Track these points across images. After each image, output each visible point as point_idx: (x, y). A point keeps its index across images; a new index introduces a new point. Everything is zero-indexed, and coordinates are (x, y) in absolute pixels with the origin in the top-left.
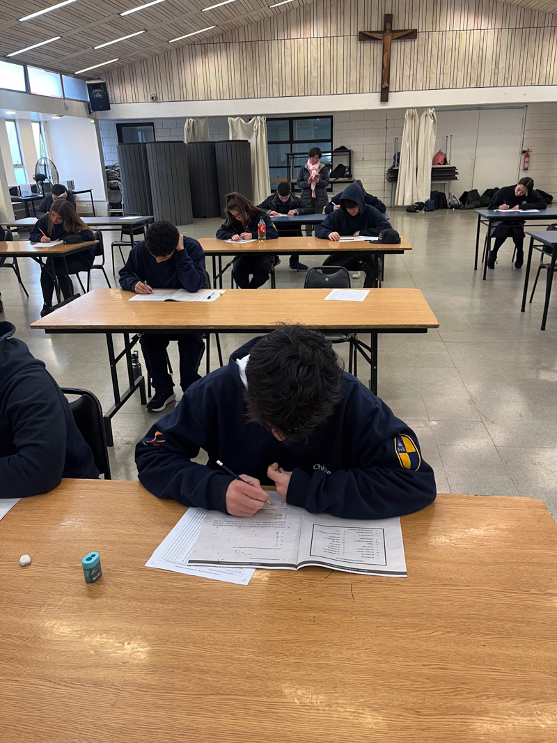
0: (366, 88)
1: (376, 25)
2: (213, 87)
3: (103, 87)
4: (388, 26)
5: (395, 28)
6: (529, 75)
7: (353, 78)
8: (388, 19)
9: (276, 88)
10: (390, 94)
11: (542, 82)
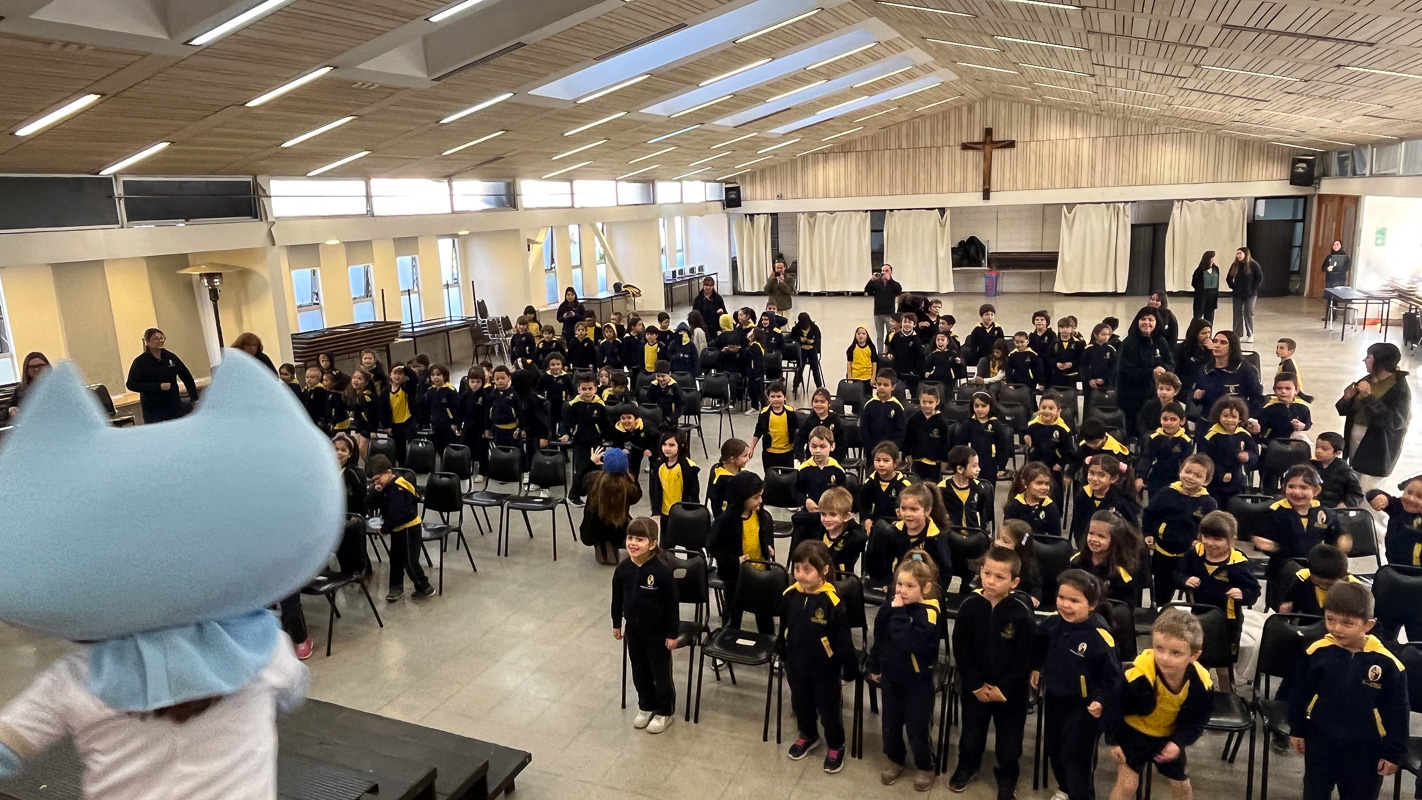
0: (970, 188)
1: (978, 137)
2: (832, 187)
3: (737, 189)
4: (988, 140)
5: (995, 138)
6: (1125, 177)
7: (958, 180)
8: (989, 132)
9: (887, 188)
10: (991, 194)
11: (1139, 182)
